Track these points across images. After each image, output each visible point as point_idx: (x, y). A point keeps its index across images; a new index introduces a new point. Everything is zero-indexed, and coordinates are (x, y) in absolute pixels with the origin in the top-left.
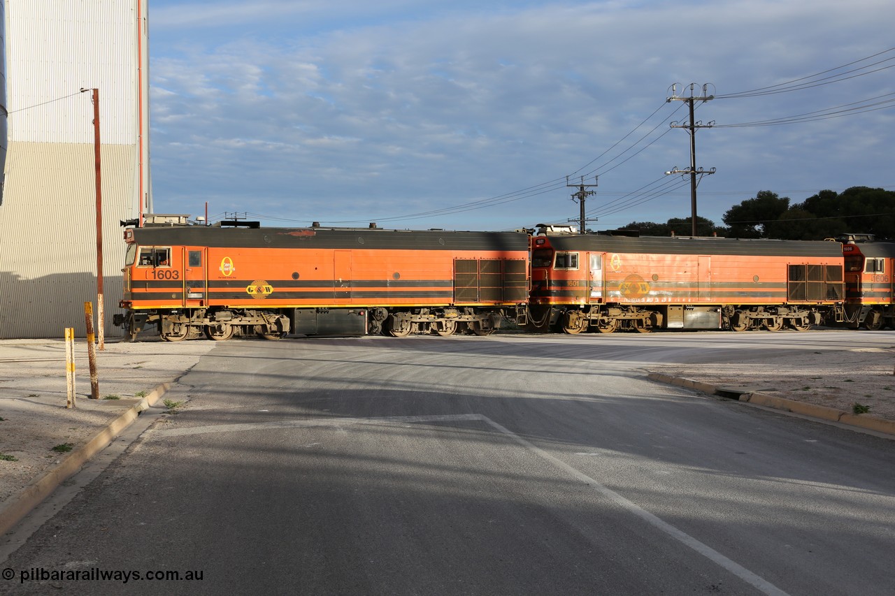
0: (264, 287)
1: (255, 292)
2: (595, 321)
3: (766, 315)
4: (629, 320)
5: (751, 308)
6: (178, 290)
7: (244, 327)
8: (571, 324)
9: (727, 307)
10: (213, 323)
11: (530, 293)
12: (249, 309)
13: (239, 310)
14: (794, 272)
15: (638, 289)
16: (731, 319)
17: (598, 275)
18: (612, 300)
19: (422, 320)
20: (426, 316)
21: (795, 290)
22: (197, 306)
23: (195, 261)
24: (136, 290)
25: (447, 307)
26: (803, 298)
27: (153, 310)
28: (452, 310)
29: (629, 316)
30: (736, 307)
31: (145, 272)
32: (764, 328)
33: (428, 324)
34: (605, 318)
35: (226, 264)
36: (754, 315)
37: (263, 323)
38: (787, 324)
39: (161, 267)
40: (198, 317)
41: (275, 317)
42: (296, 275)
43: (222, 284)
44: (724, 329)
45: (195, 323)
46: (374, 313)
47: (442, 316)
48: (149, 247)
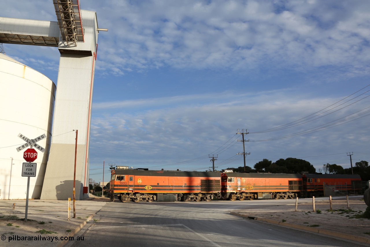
0: (150, 187)
1: (147, 189)
2: (238, 197)
3: (283, 195)
4: (248, 196)
5: (279, 193)
6: (126, 187)
7: (143, 198)
8: (232, 198)
9: (274, 192)
10: (135, 197)
11: (221, 189)
12: (145, 193)
13: (142, 193)
14: (290, 182)
15: (250, 188)
16: (275, 196)
17: (239, 183)
18: (243, 191)
19: (192, 197)
20: (193, 196)
21: (291, 188)
22: (131, 192)
23: (131, 179)
24: (115, 187)
25: (199, 193)
26: (293, 189)
27: (119, 193)
28: (200, 194)
29: (248, 195)
30: (276, 192)
31: (117, 182)
32: (283, 198)
33: (193, 198)
34: (241, 196)
35: (139, 180)
36: (280, 195)
37: (149, 197)
38: (289, 197)
39: (122, 181)
40: (131, 195)
41: (151, 196)
42: (158, 184)
43: (138, 186)
44: (273, 199)
45: (130, 197)
46: (179, 195)
47: (197, 196)
48: (119, 175)
